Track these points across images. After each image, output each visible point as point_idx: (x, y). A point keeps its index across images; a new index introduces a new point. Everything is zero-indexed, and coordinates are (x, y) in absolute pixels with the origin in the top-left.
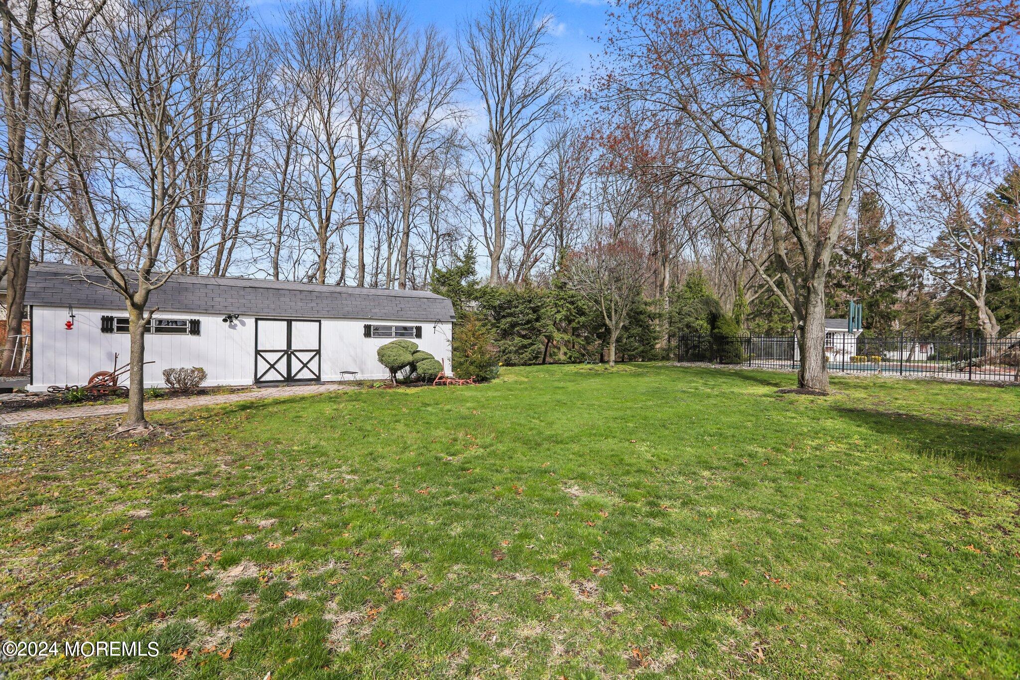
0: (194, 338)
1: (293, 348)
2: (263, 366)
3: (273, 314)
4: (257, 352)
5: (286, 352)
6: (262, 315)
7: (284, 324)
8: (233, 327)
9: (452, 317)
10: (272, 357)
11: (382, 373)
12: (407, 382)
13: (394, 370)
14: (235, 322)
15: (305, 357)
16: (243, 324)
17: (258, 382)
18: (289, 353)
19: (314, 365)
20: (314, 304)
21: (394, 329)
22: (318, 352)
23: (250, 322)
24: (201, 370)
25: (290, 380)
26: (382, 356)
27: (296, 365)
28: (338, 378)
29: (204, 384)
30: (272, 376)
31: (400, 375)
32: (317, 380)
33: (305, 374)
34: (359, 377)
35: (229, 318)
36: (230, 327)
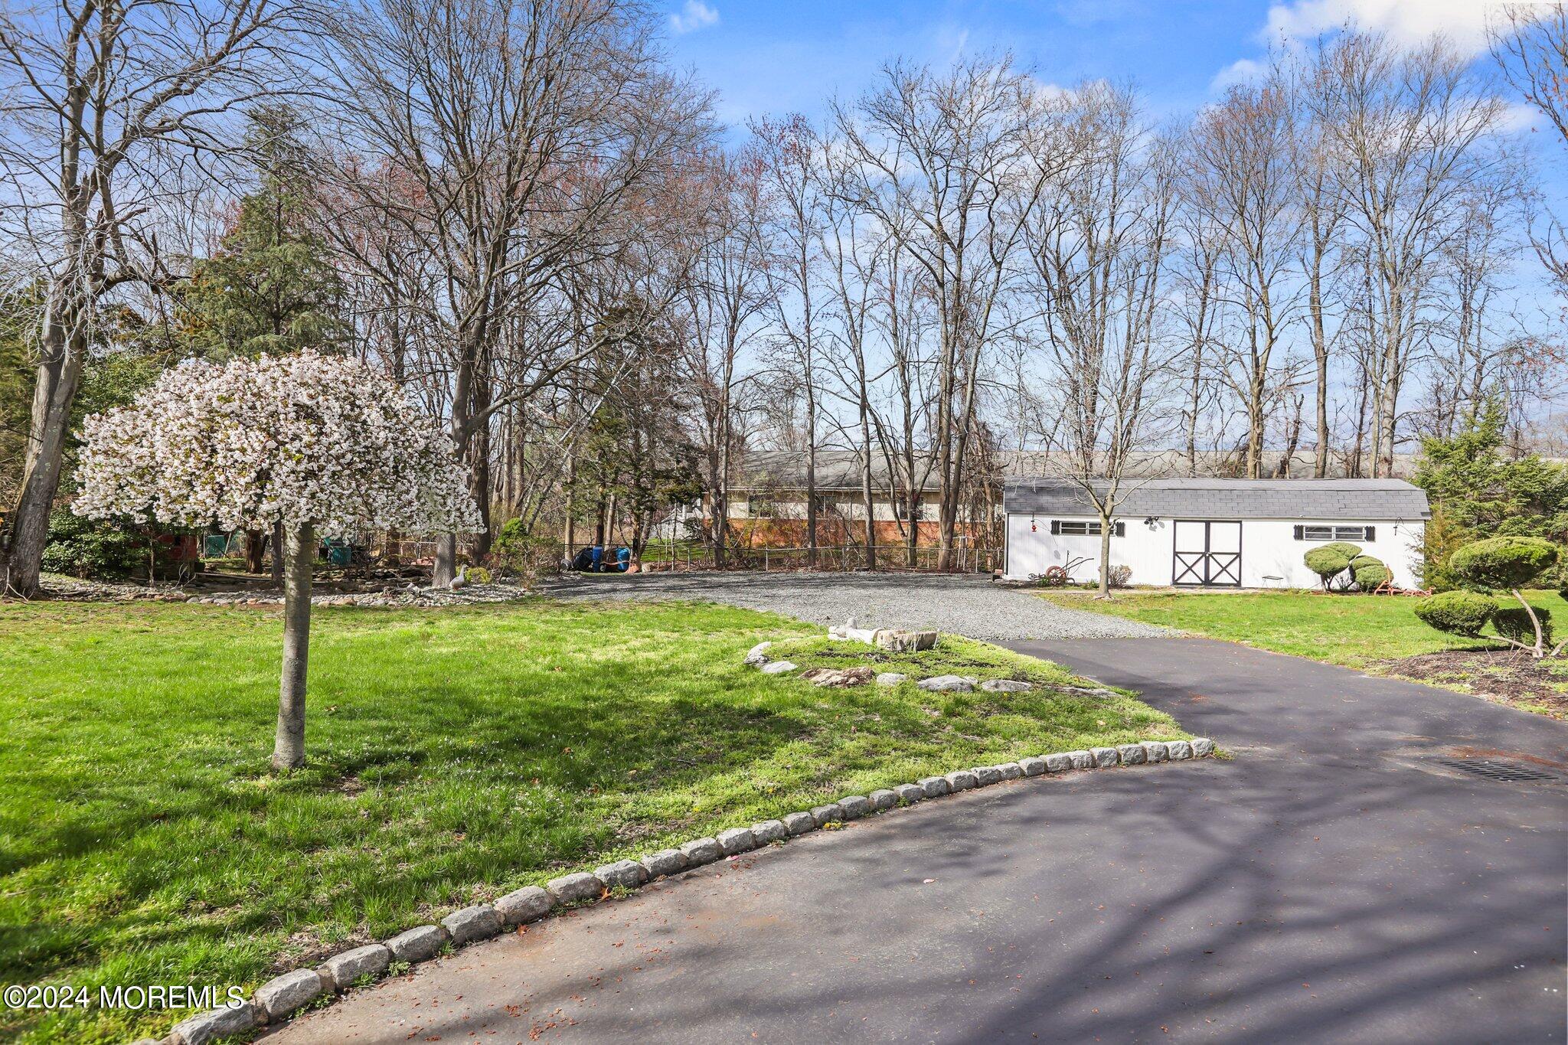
0: (1120, 539)
1: (1212, 550)
2: (1180, 568)
3: (1191, 515)
4: (1176, 554)
5: (1204, 554)
6: (1181, 516)
7: (1203, 525)
8: (1153, 529)
9: (1423, 514)
10: (1190, 560)
11: (1311, 581)
12: (1344, 591)
13: (1327, 575)
14: (1155, 523)
15: (1224, 560)
16: (1162, 526)
17: (1175, 583)
18: (1207, 555)
19: (1234, 569)
20: (1234, 504)
21: (1334, 530)
22: (1239, 555)
23: (1169, 524)
24: (1127, 568)
25: (1207, 582)
26: (1308, 560)
27: (1214, 569)
28: (1259, 583)
29: (1129, 582)
30: (1190, 578)
31: (1335, 584)
32: (1238, 584)
33: (1224, 578)
34: (1284, 584)
35: (1149, 520)
36: (1151, 529)
